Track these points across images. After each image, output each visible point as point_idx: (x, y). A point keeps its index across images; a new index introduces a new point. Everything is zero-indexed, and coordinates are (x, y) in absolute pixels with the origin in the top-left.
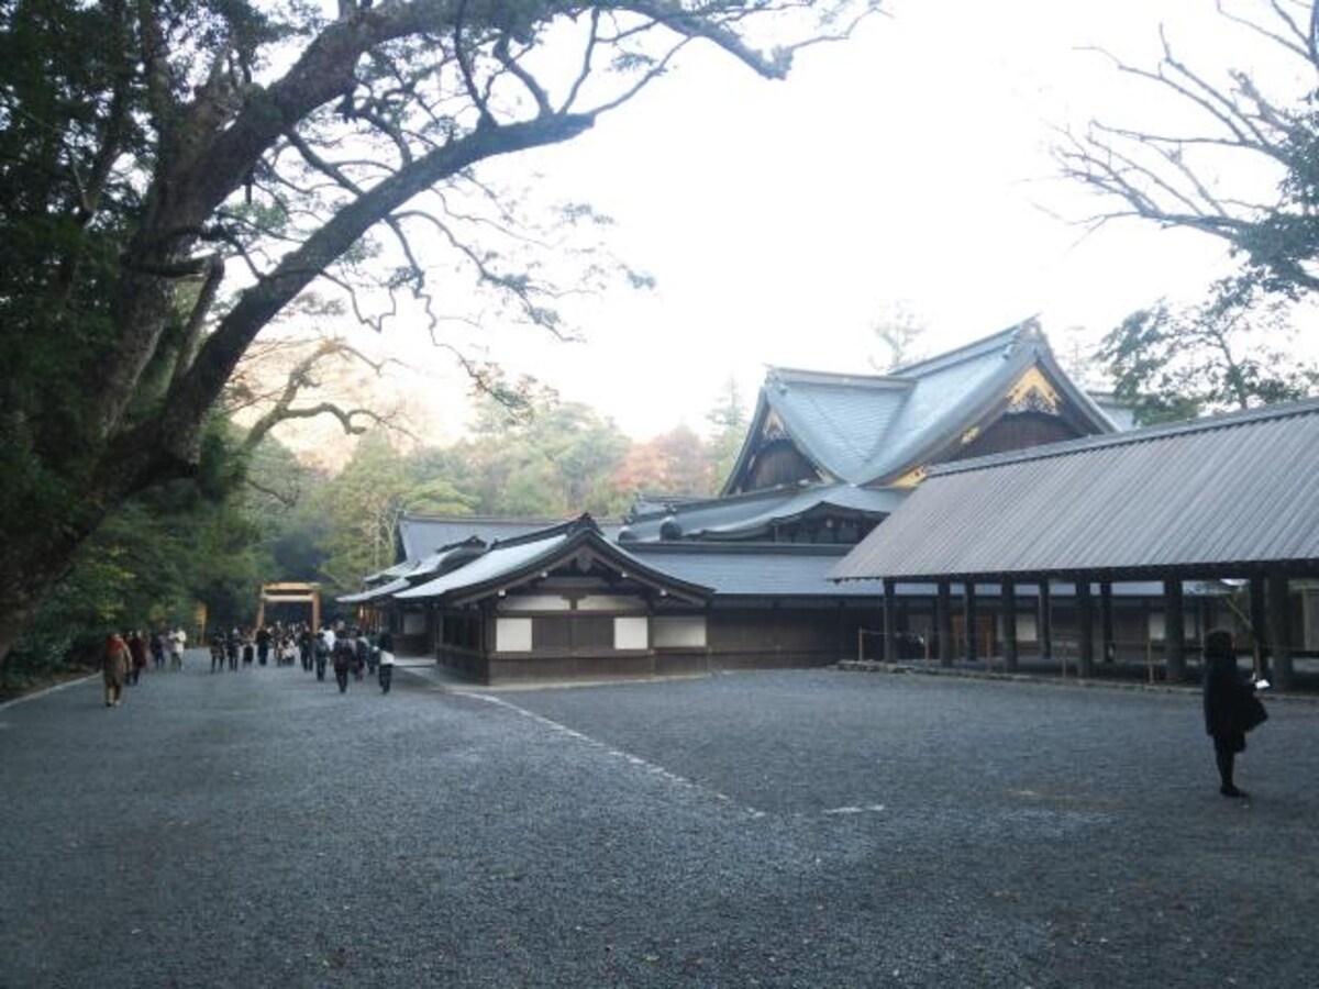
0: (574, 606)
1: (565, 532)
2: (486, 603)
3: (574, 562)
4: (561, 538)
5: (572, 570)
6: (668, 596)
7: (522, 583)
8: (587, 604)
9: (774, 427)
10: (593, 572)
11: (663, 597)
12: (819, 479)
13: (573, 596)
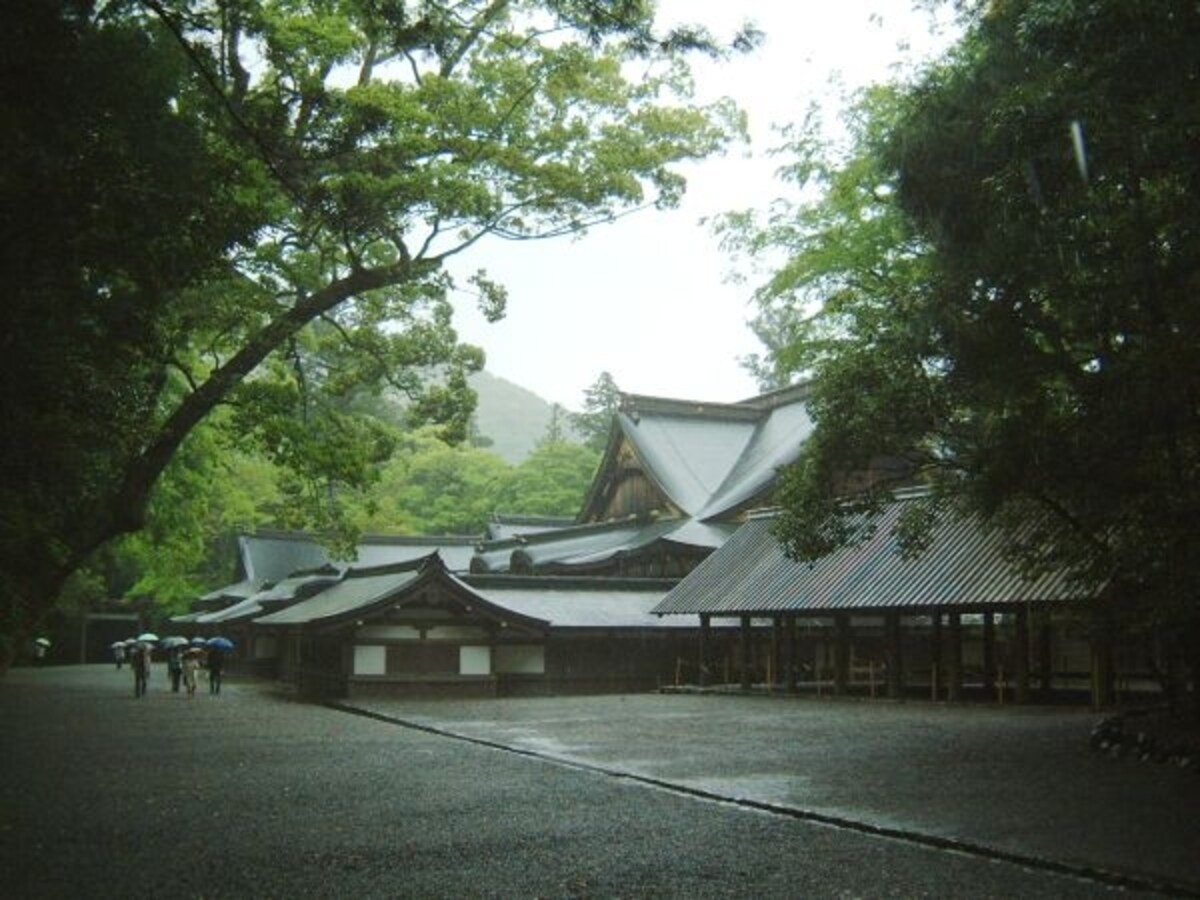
0: (423, 635)
1: (415, 568)
2: (343, 633)
3: (424, 595)
4: (412, 575)
5: (422, 603)
6: (509, 627)
7: (377, 614)
8: (436, 634)
9: (628, 456)
10: (440, 606)
11: (504, 628)
12: (668, 511)
13: (422, 625)
